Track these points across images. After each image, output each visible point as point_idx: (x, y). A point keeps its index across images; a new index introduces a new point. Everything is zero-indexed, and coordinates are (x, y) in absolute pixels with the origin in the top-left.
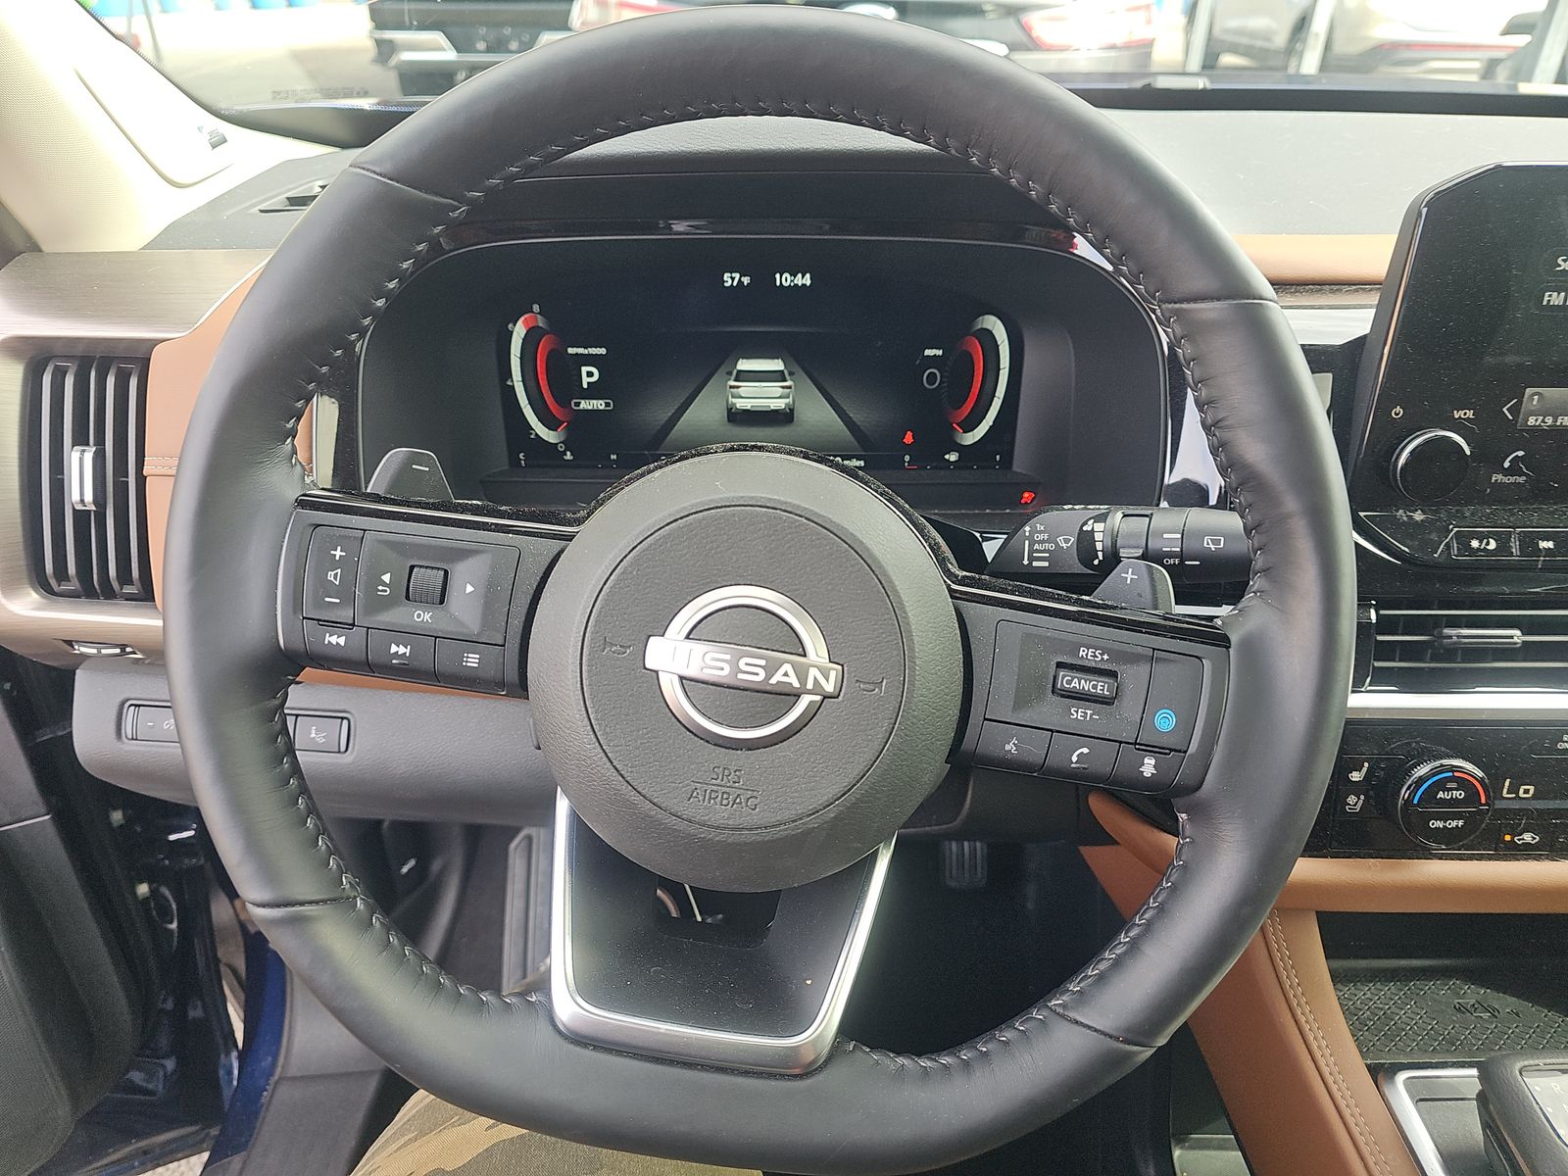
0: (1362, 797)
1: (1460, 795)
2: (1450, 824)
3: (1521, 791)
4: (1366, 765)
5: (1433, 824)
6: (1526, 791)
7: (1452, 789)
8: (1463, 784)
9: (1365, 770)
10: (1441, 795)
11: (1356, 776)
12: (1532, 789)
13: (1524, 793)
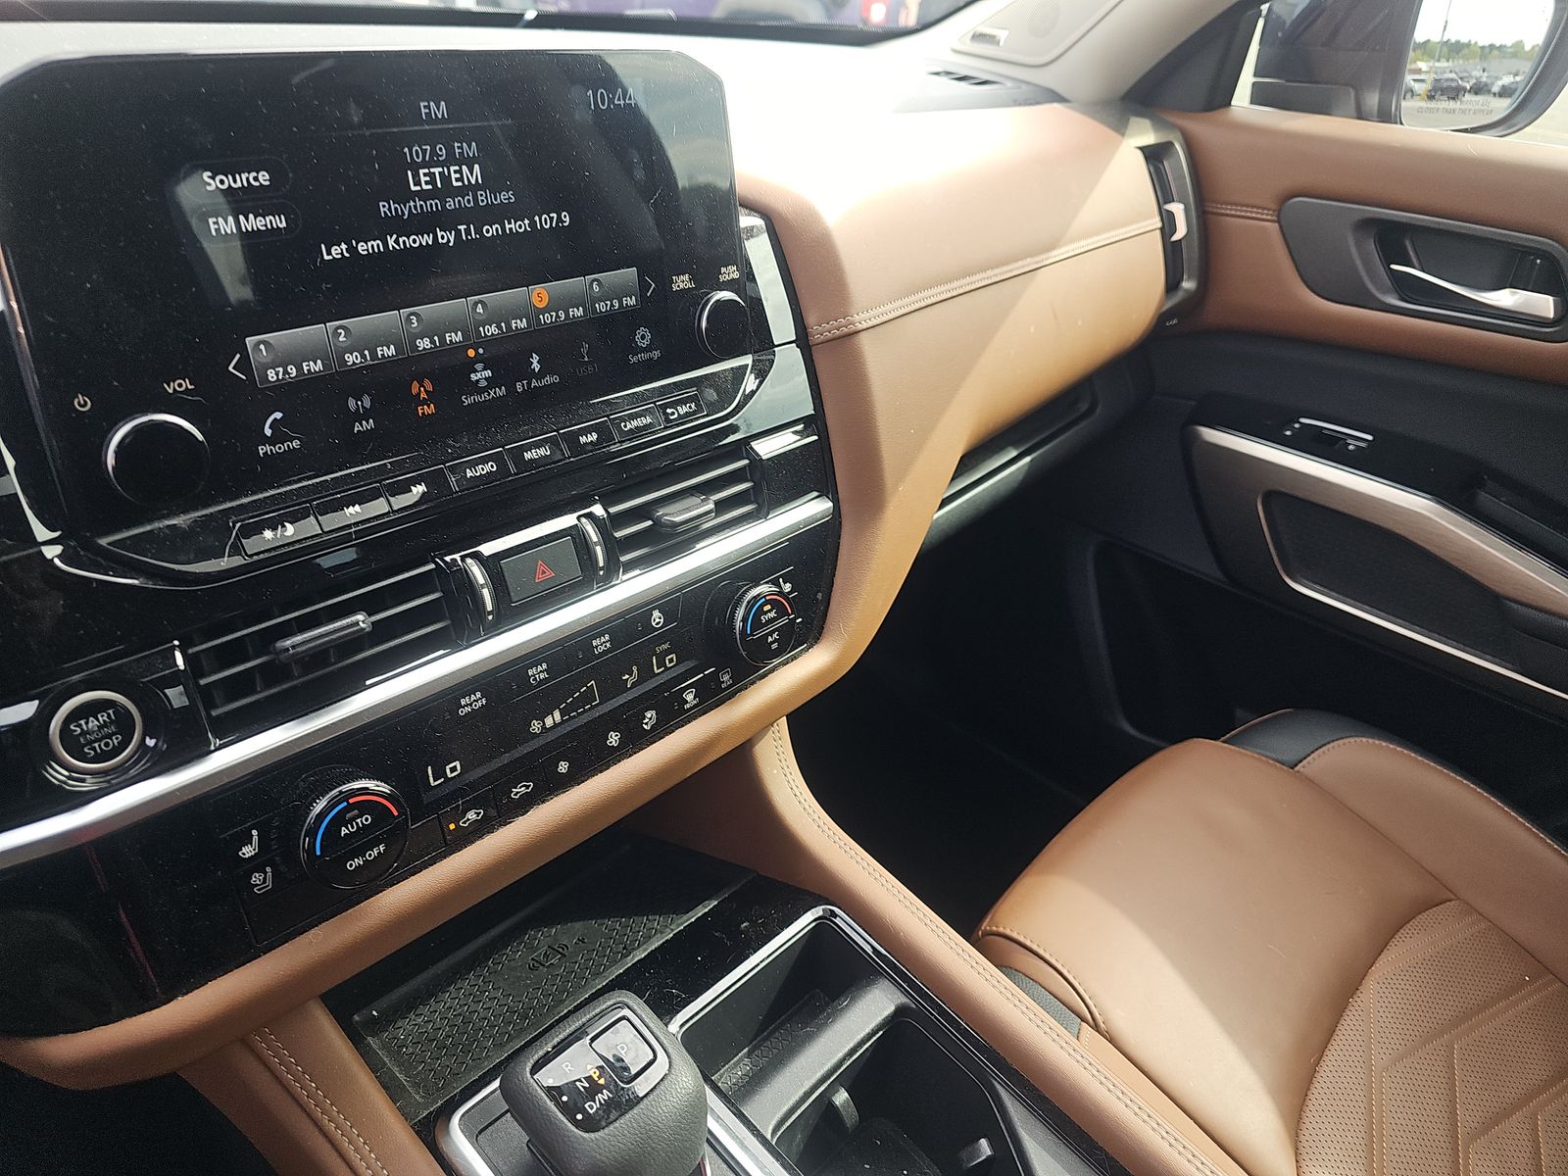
0: (268, 869)
1: (367, 820)
2: (370, 855)
3: (448, 771)
4: (255, 832)
5: (351, 865)
6: (453, 769)
7: (354, 819)
8: (364, 808)
9: (255, 838)
10: (344, 831)
11: (248, 851)
12: (457, 764)
13: (452, 772)
